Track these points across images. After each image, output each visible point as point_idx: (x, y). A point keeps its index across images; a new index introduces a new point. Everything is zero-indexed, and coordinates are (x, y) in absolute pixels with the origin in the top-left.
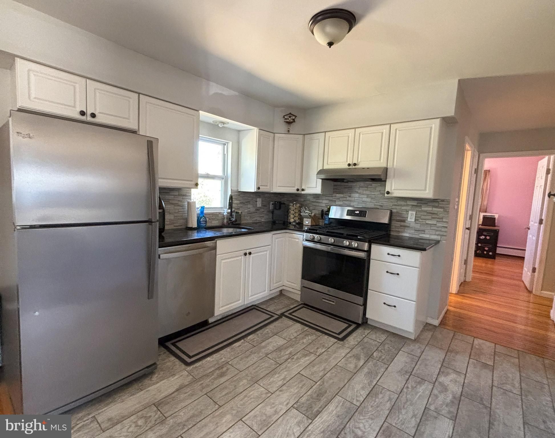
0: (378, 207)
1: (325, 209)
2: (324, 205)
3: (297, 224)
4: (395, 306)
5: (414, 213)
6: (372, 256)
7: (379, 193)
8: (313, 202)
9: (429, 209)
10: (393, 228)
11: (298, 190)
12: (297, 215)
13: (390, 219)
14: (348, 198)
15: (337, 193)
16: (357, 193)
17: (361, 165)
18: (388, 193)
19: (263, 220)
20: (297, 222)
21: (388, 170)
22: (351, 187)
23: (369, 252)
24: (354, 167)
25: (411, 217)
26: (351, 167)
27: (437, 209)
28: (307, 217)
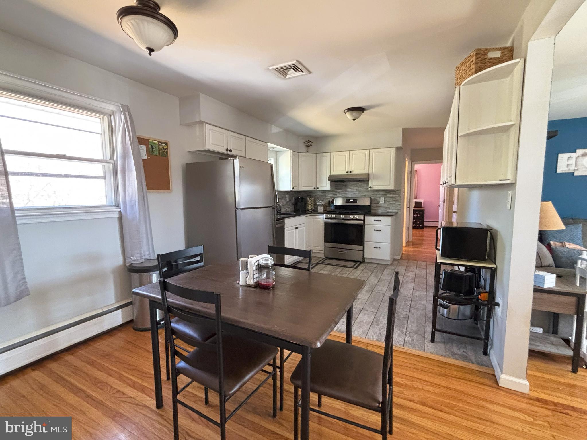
0: (363, 196)
1: (331, 200)
2: (329, 197)
3: (313, 210)
4: (380, 248)
5: (383, 198)
6: (366, 223)
7: (363, 188)
8: (322, 196)
9: (391, 195)
10: (372, 208)
11: (315, 188)
12: (313, 205)
13: (371, 203)
14: (345, 192)
15: (338, 190)
16: (350, 188)
17: (354, 172)
18: (370, 188)
19: (290, 210)
20: (313, 209)
21: (370, 174)
22: (345, 186)
23: (364, 220)
24: (350, 173)
25: (382, 201)
26: (348, 173)
27: (395, 195)
28: (320, 206)
